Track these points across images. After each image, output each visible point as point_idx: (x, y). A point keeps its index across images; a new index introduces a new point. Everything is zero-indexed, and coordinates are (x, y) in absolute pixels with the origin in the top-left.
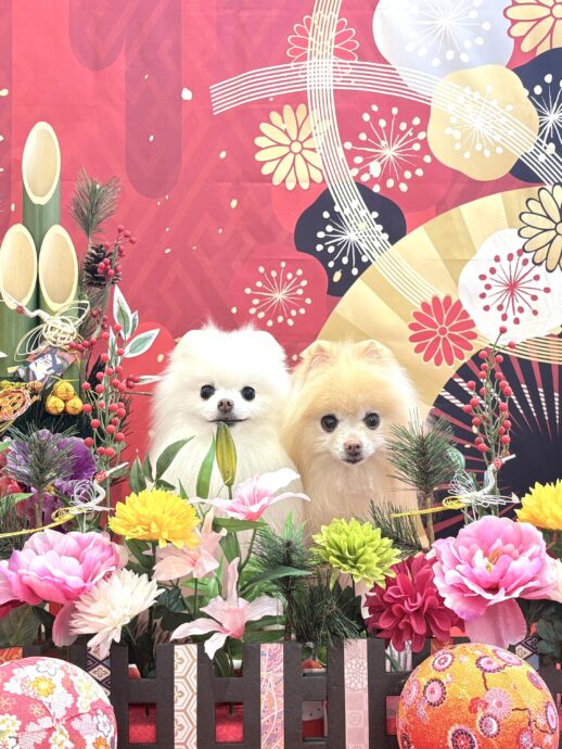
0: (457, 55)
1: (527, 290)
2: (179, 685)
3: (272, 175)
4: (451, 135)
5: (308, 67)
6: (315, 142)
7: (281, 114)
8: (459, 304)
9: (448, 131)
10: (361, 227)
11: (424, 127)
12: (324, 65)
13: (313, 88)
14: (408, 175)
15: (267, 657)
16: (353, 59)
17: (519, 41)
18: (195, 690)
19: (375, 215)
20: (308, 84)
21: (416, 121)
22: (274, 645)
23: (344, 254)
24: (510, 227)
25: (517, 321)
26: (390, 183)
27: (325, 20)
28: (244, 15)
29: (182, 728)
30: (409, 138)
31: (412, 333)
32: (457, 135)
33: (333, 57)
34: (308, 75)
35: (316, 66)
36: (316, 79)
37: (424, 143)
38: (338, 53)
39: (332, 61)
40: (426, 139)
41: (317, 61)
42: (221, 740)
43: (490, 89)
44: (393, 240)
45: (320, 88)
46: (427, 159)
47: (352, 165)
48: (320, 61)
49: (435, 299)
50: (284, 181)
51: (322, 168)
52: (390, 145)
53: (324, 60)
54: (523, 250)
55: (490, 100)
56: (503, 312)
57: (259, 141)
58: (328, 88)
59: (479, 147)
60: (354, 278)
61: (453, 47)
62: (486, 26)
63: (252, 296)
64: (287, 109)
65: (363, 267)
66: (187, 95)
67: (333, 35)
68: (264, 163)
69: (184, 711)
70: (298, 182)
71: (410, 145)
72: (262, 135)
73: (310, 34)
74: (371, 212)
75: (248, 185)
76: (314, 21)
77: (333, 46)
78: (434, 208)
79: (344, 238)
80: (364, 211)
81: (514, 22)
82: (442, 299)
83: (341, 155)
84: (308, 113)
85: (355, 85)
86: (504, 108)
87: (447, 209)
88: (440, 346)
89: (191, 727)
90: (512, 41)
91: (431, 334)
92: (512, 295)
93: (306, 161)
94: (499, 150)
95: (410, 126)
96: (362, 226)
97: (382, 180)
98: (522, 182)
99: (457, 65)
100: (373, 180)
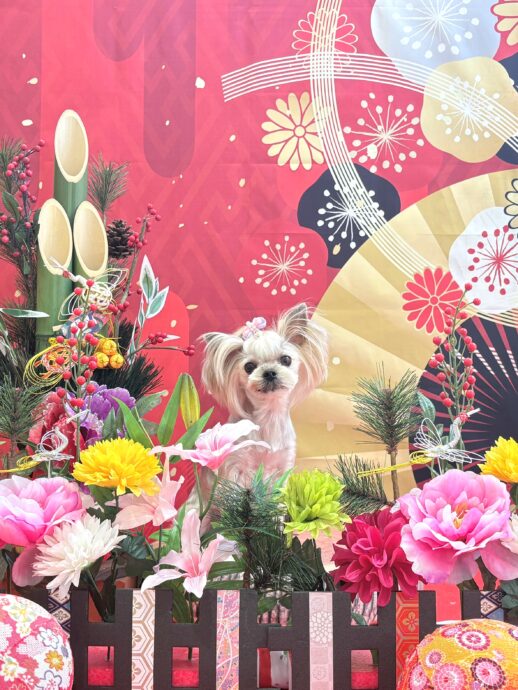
0: (448, 48)
1: (512, 263)
2: (137, 629)
3: (278, 156)
4: (442, 121)
5: (311, 58)
6: (318, 127)
7: (286, 101)
8: (449, 275)
9: (439, 117)
10: (359, 205)
11: (417, 113)
12: (326, 57)
13: (315, 78)
14: (402, 157)
15: (223, 604)
16: (353, 51)
17: (505, 35)
18: (153, 635)
19: (372, 193)
20: (311, 74)
21: (410, 108)
22: (230, 593)
23: (343, 229)
24: (497, 205)
25: (503, 292)
26: (386, 164)
27: (327, 16)
28: (253, 11)
29: (139, 671)
30: (403, 122)
31: (406, 302)
32: (448, 121)
33: (334, 49)
34: (311, 66)
35: (319, 57)
36: (319, 69)
37: (418, 128)
38: (339, 46)
39: (333, 53)
40: (419, 125)
41: (319, 53)
42: (178, 685)
43: (478, 78)
44: (388, 217)
45: (322, 77)
46: (420, 143)
47: (351, 148)
48: (322, 53)
49: (427, 271)
50: (288, 162)
51: (323, 150)
52: (385, 130)
53: (326, 53)
54: (509, 226)
55: (479, 89)
56: (490, 283)
57: (266, 126)
58: (329, 77)
59: (468, 132)
60: (353, 251)
61: (444, 41)
62: (475, 22)
63: (258, 268)
64: (292, 97)
65: (361, 241)
66: (200, 83)
67: (334, 29)
68: (270, 146)
69: (141, 655)
70: (301, 163)
71: (405, 130)
72: (269, 120)
73: (313, 29)
74: (368, 191)
75: (255, 165)
76: (317, 16)
77: (334, 40)
78: (426, 187)
79: (344, 214)
80: (362, 190)
81: (501, 18)
82: (433, 271)
83: (341, 139)
84: (311, 101)
85: (353, 75)
86: (491, 96)
87: (438, 189)
88: (432, 314)
89: (148, 671)
90: (499, 34)
91: (423, 303)
92: (499, 267)
93: (309, 144)
94: (487, 135)
95: (404, 112)
96: (360, 203)
97: (379, 162)
98: (508, 164)
99: (448, 57)
100: (370, 162)
